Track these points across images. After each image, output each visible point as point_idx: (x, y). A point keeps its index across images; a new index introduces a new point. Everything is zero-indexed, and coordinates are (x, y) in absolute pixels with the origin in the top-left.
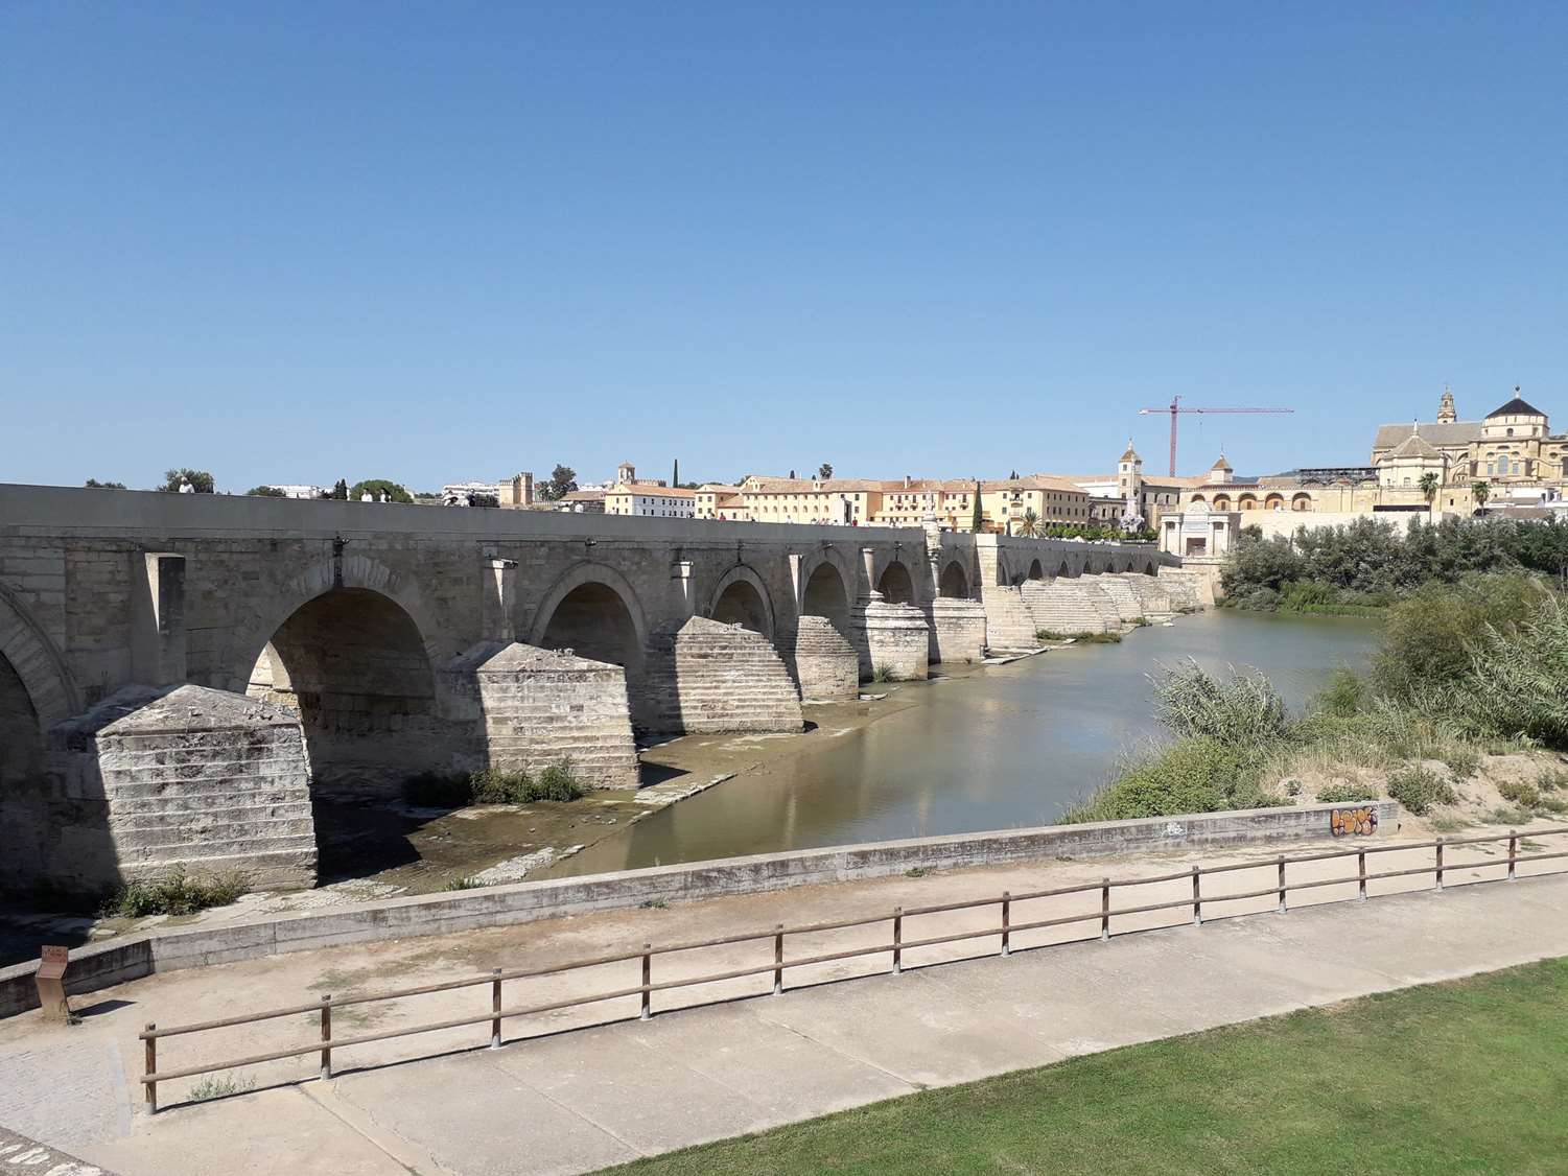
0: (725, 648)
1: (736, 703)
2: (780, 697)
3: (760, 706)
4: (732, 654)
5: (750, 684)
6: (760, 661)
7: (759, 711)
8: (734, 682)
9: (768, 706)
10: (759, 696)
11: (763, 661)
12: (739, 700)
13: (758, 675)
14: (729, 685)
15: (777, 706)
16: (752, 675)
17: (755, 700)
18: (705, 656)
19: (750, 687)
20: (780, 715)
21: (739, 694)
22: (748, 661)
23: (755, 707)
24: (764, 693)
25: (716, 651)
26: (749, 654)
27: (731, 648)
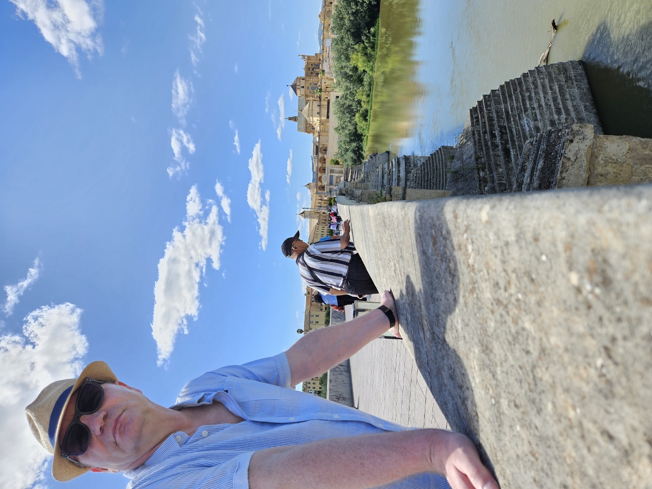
0: (493, 136)
1: (564, 116)
2: (547, 81)
3: (562, 94)
4: (500, 126)
5: (536, 105)
6: (505, 102)
7: (568, 96)
8: (536, 120)
9: (561, 88)
10: (550, 96)
11: (505, 99)
12: (559, 112)
13: (524, 100)
14: (540, 125)
15: (558, 81)
16: (524, 104)
17: (555, 99)
18: (507, 152)
19: (540, 106)
20: (568, 79)
21: (551, 114)
22: (507, 112)
23: (564, 100)
24: (545, 93)
25: (498, 140)
26: (497, 112)
27: (491, 130)
